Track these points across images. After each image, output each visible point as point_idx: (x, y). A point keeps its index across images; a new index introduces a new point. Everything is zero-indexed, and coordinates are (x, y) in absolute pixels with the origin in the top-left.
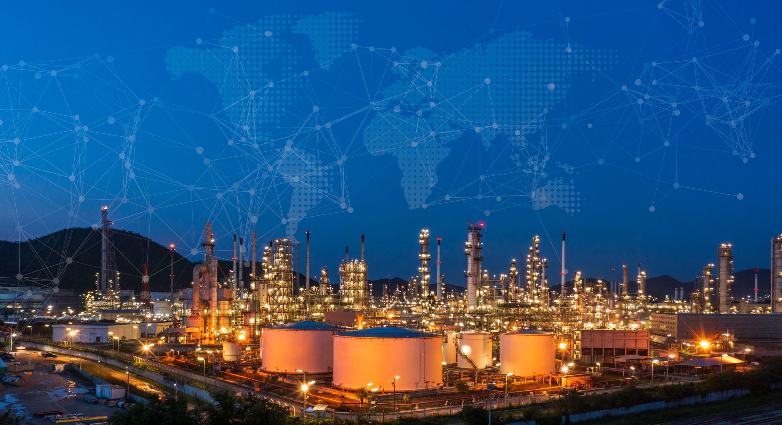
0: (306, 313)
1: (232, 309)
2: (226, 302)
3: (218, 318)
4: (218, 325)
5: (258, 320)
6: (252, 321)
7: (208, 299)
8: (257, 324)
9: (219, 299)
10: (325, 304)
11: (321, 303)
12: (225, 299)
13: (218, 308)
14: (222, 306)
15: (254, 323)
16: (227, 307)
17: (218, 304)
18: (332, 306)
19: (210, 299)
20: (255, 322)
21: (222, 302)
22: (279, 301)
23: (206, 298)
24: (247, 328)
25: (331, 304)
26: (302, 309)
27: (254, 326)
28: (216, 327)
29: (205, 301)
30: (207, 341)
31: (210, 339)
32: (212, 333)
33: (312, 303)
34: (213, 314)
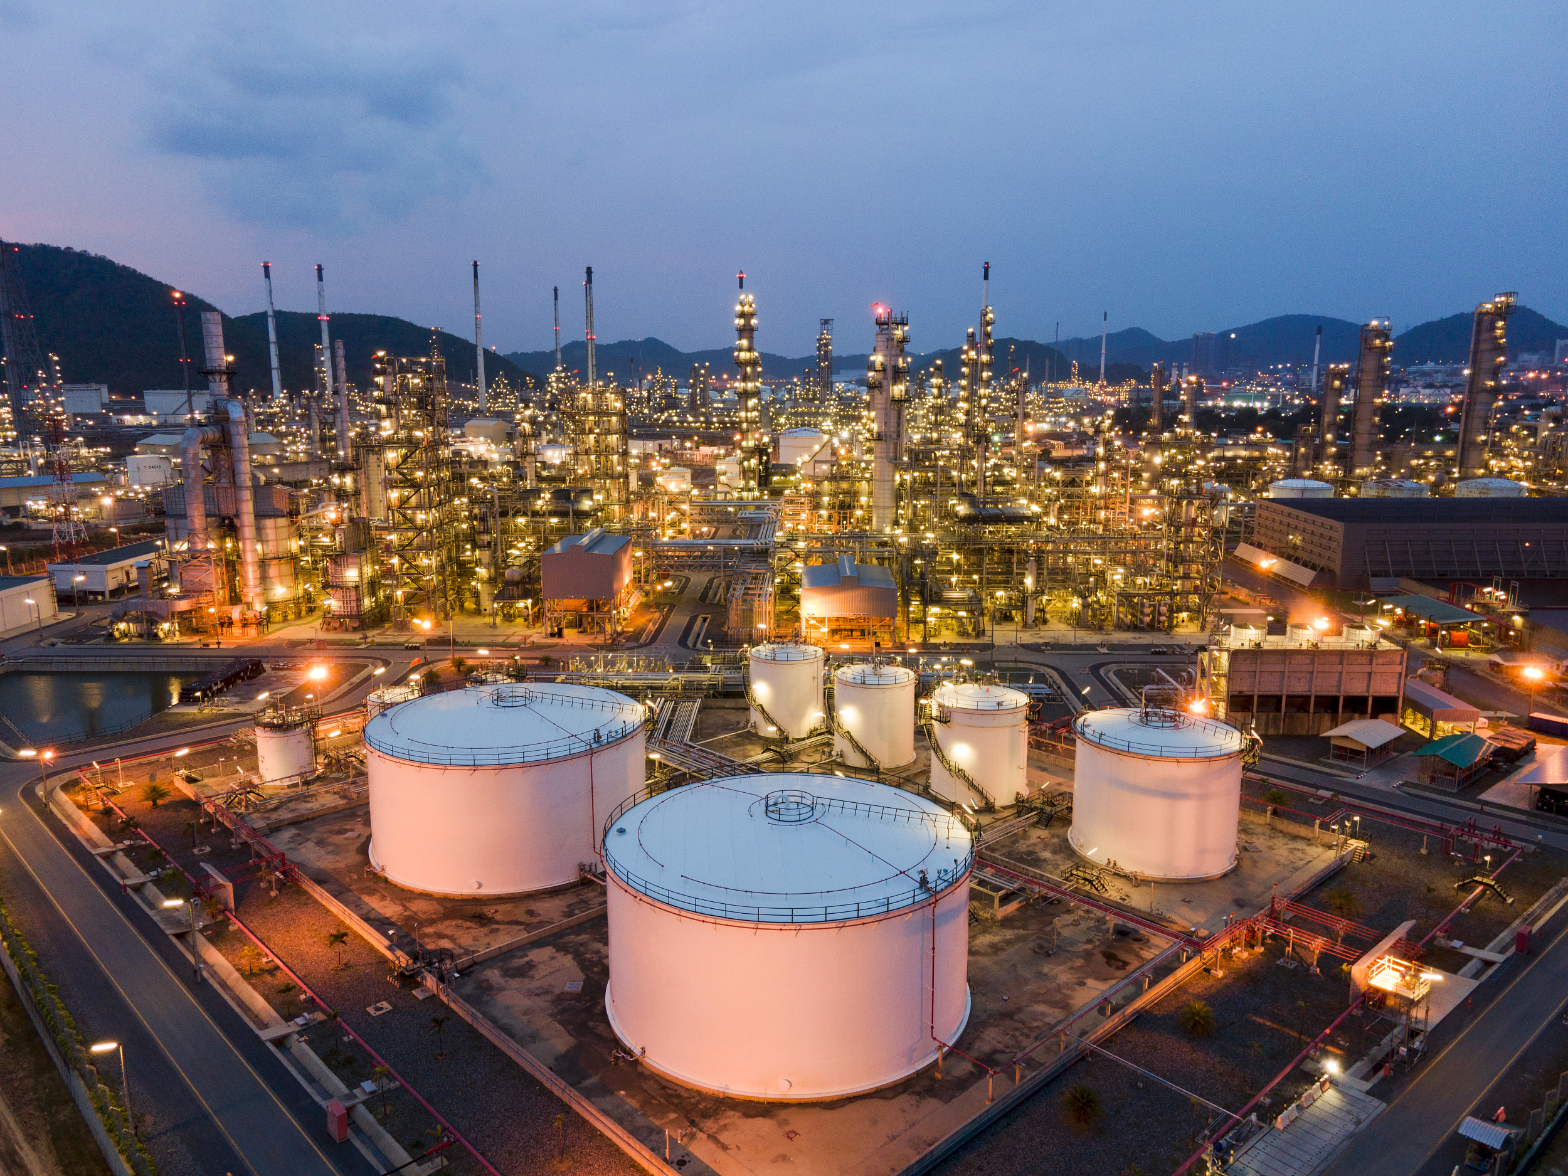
0: (489, 543)
1: (301, 536)
2: (282, 522)
3: (263, 563)
4: (264, 578)
5: (368, 570)
6: (351, 575)
7: (231, 512)
8: (365, 581)
9: (259, 516)
10: (535, 514)
11: (525, 514)
12: (275, 516)
13: (260, 536)
14: (270, 534)
15: (357, 579)
16: (284, 532)
17: (259, 530)
18: (554, 520)
19: (237, 516)
20: (361, 575)
21: (269, 523)
22: (419, 522)
23: (228, 510)
24: (339, 593)
25: (553, 514)
26: (480, 533)
27: (357, 587)
28: (258, 590)
29: (224, 519)
30: (237, 630)
31: (245, 624)
32: (249, 605)
33: (504, 514)
34: (249, 558)
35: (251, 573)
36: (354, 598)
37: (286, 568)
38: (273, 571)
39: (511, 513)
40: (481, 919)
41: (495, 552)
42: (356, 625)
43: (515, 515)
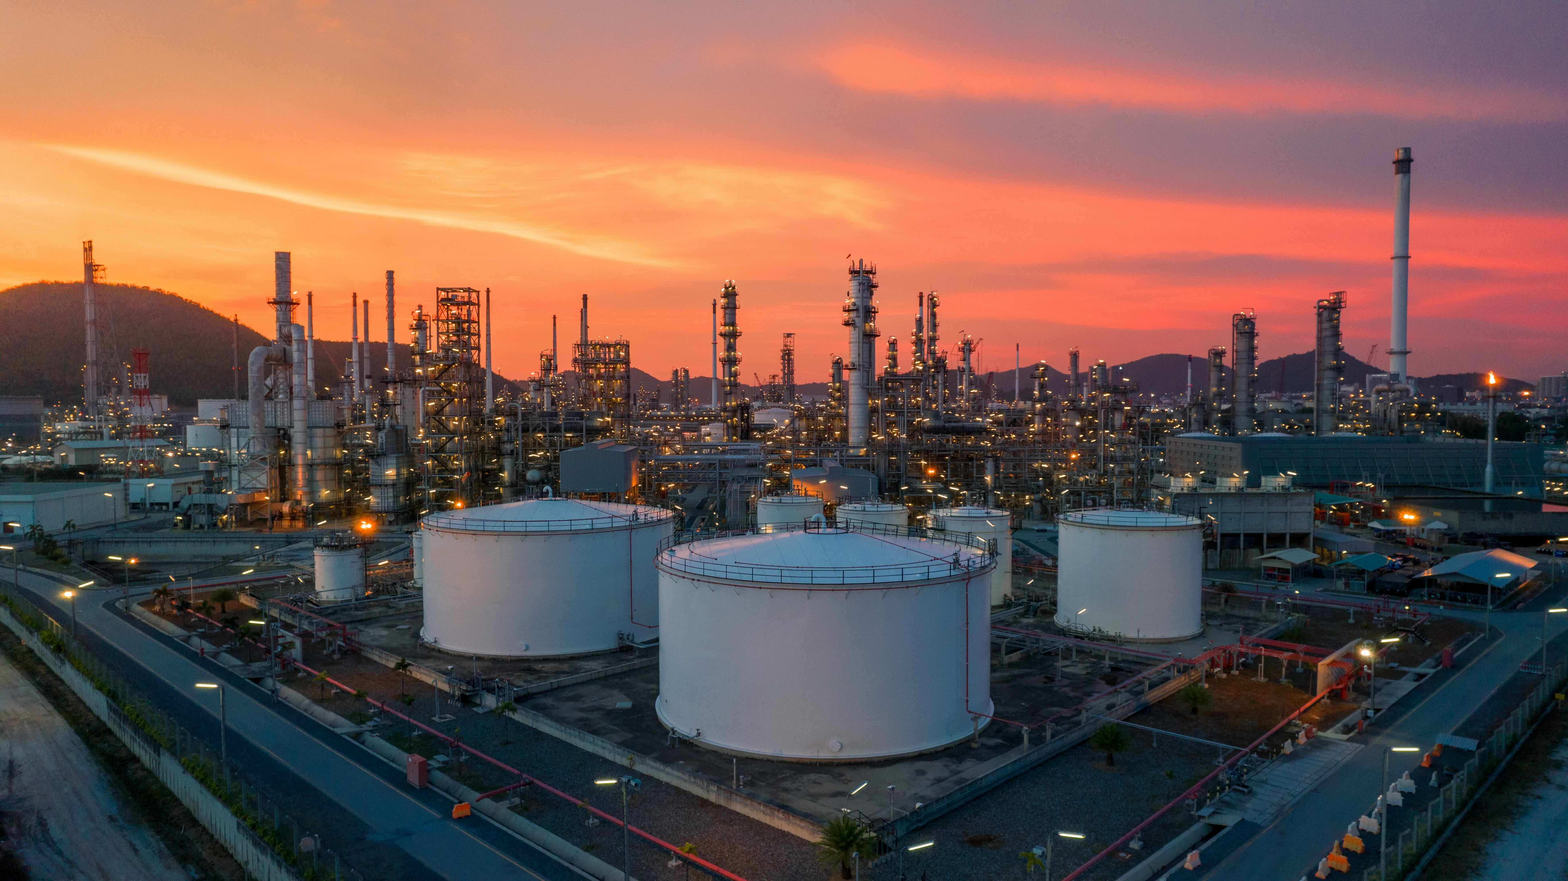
0: (512, 451)
2: (330, 432)
3: (311, 467)
4: (311, 481)
5: (404, 472)
6: (389, 473)
7: (287, 424)
8: (402, 481)
9: (312, 425)
11: (543, 430)
12: (324, 426)
13: (311, 444)
14: (319, 442)
15: (395, 478)
18: (569, 435)
19: (292, 426)
21: (319, 431)
22: (452, 427)
23: (283, 421)
26: (504, 442)
27: (394, 485)
28: (306, 489)
29: (279, 430)
30: (286, 523)
31: (293, 517)
32: (298, 502)
33: (525, 430)
34: (299, 460)
35: (300, 474)
36: (391, 495)
37: (331, 474)
38: (319, 475)
39: (531, 429)
40: (529, 671)
41: (517, 459)
42: (391, 519)
43: (534, 430)
